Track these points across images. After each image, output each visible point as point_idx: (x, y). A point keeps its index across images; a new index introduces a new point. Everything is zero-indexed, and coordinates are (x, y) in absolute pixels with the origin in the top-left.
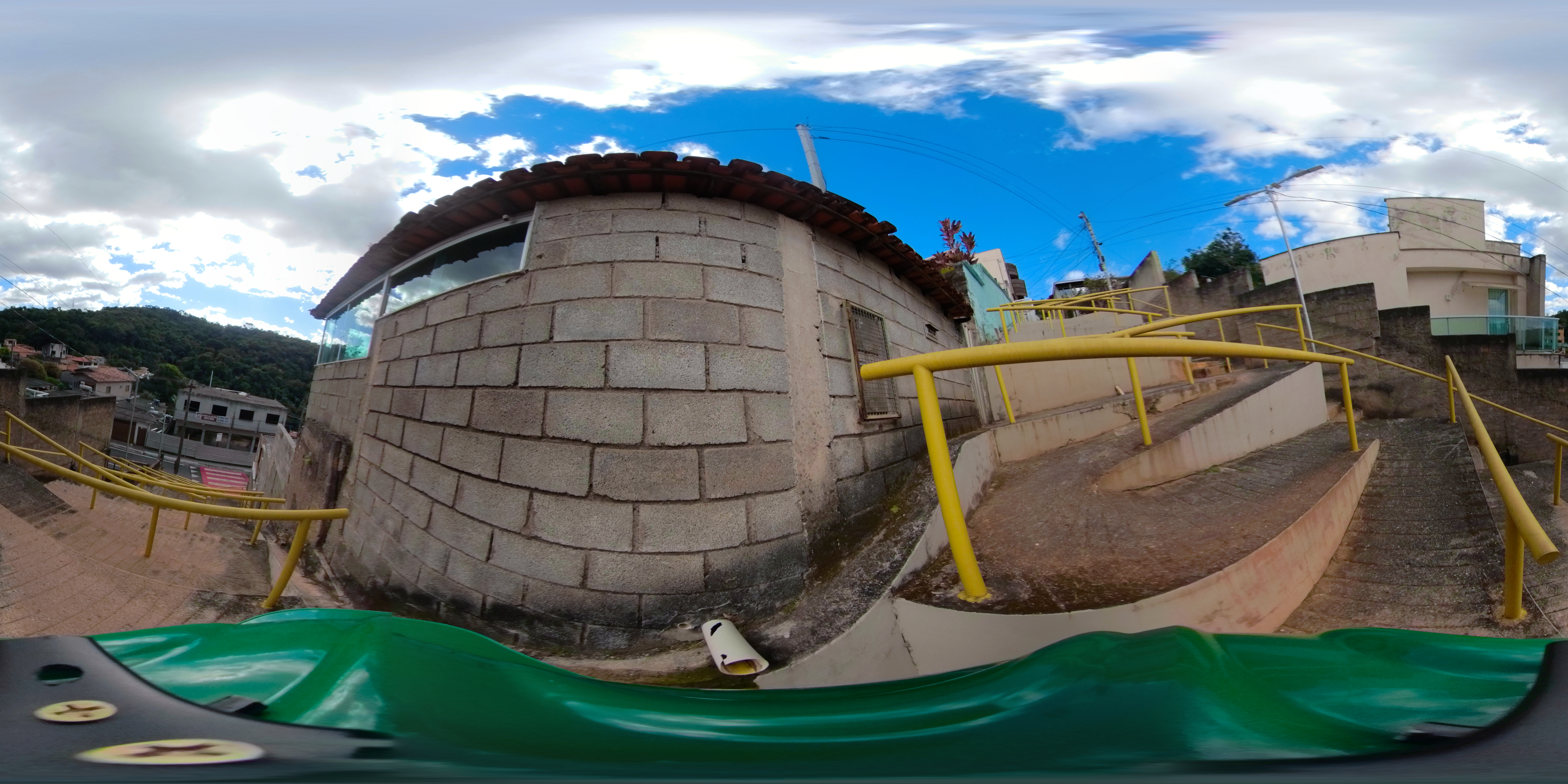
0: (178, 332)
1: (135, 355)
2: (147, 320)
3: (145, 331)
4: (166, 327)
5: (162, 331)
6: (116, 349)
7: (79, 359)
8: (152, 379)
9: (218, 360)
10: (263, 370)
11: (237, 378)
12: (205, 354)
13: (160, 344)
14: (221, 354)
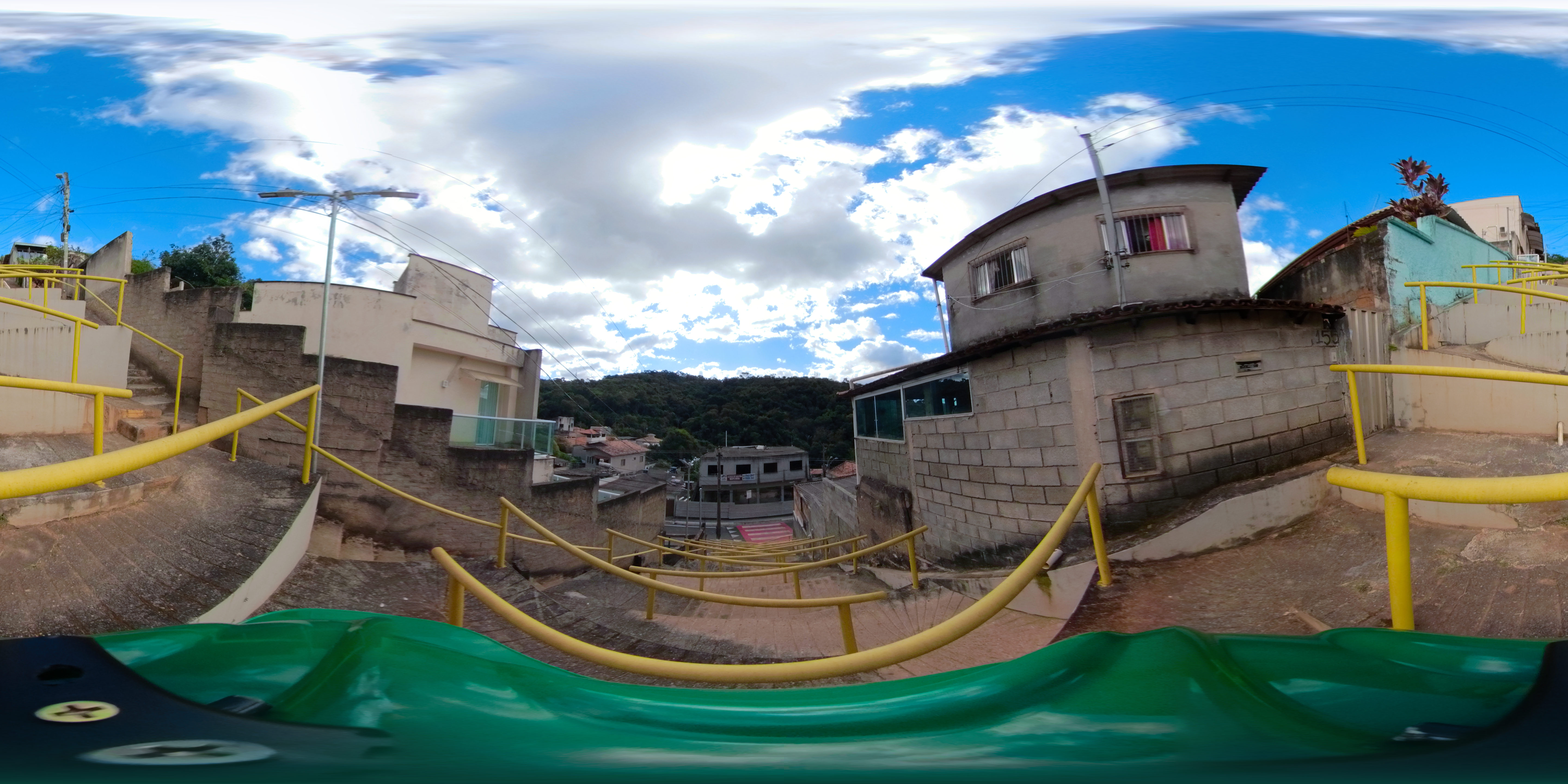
0: (678, 393)
1: (640, 422)
2: (648, 386)
3: (647, 397)
4: (666, 390)
6: (622, 418)
7: (587, 432)
8: (664, 446)
9: (723, 416)
10: (769, 416)
11: (745, 429)
12: (710, 412)
13: (664, 408)
14: (725, 409)
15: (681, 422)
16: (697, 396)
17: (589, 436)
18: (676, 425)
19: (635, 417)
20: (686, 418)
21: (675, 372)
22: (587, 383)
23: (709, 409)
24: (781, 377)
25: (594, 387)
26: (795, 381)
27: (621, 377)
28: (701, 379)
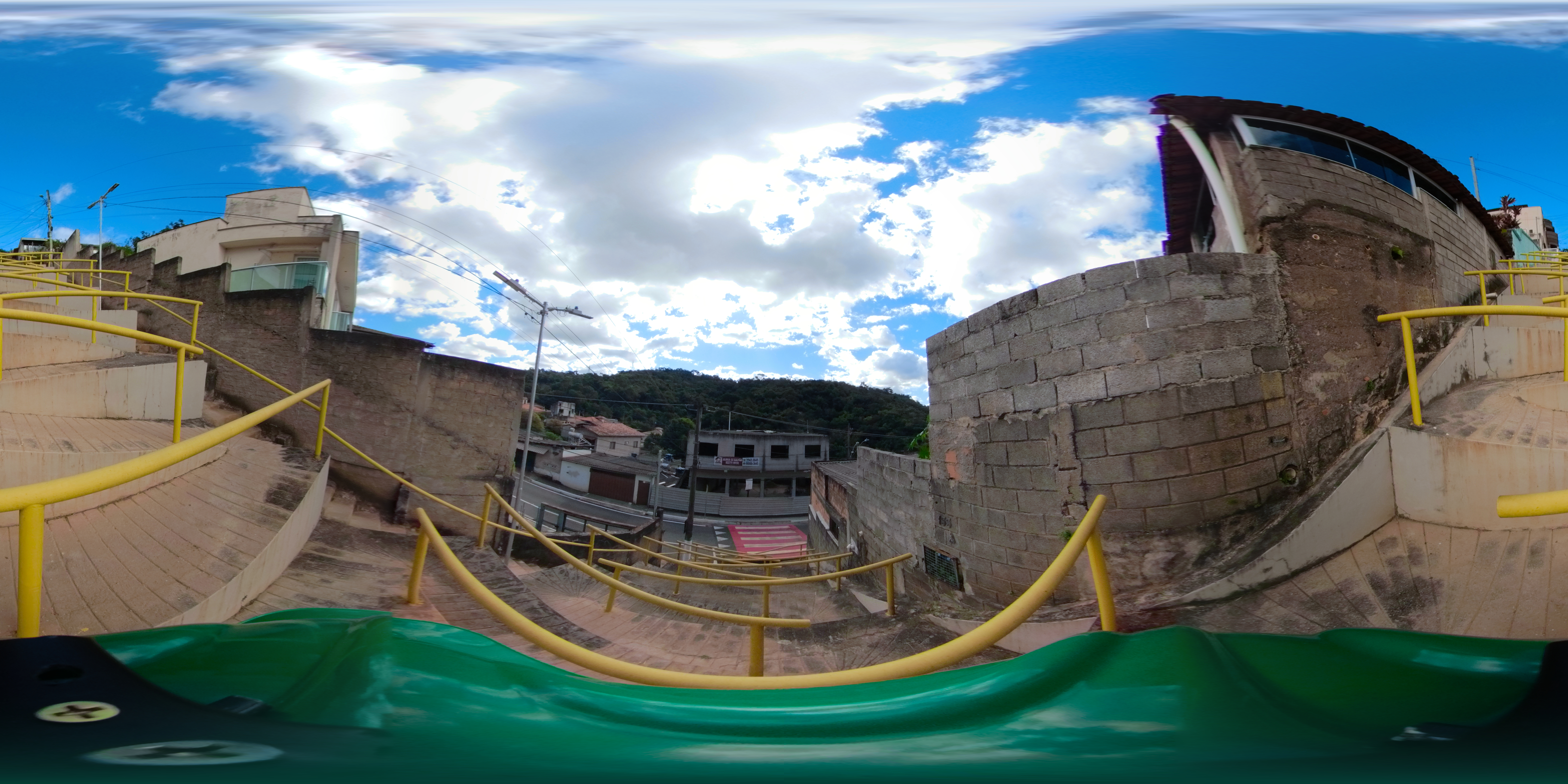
0: (692, 391)
1: (649, 416)
2: (662, 382)
3: (659, 393)
5: (676, 392)
6: (631, 411)
16: (711, 393)
19: (644, 411)
22: (600, 377)
24: (796, 380)
25: (607, 381)
28: (716, 379)
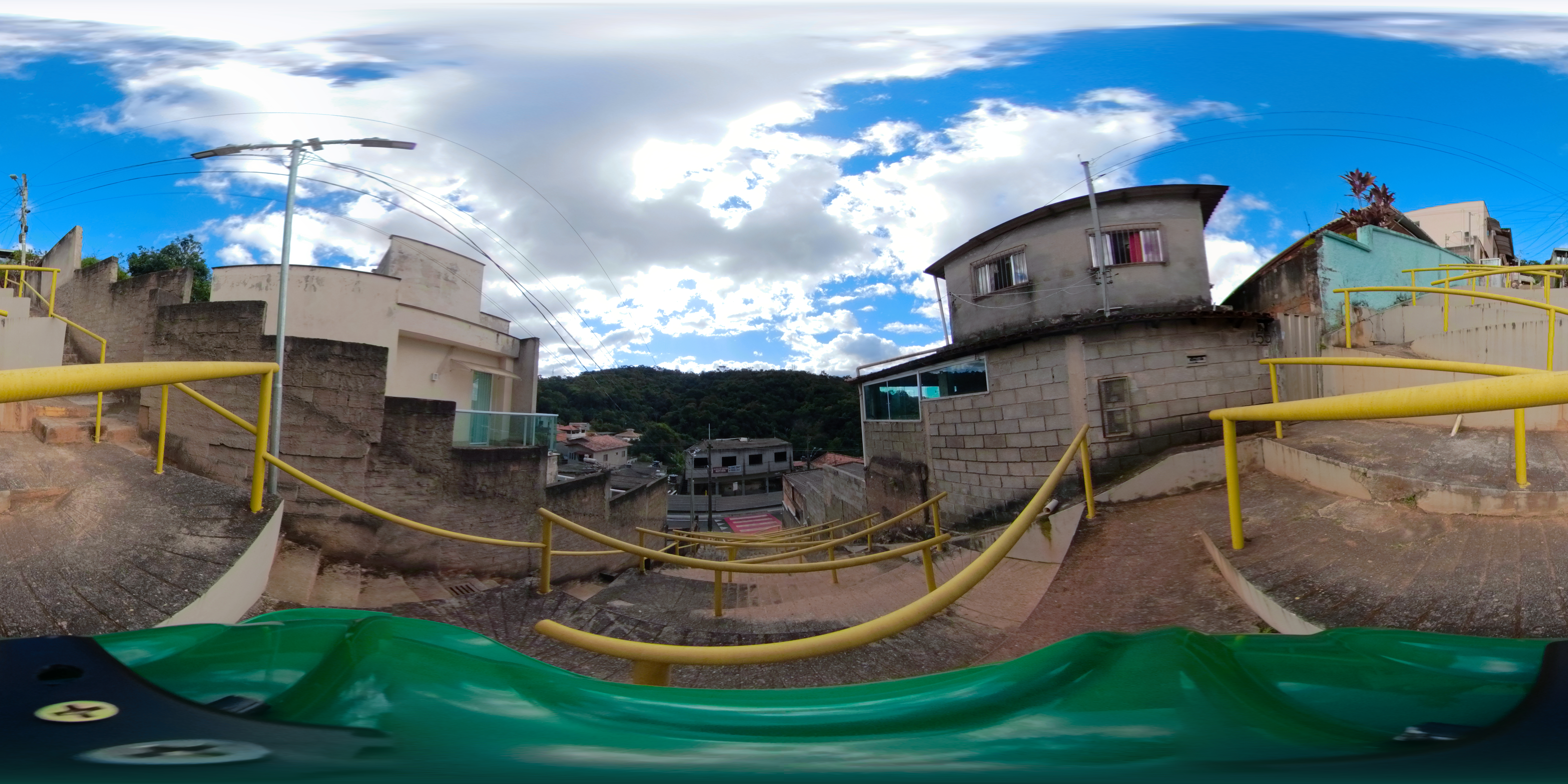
0: (656, 388)
1: (619, 417)
2: (625, 381)
4: (643, 385)
5: (641, 389)
6: (601, 413)
7: (567, 428)
8: (644, 440)
9: (702, 409)
10: (748, 409)
11: (724, 423)
12: (688, 406)
13: (641, 403)
14: (703, 402)
15: (659, 417)
16: (675, 390)
17: (569, 432)
18: (654, 419)
19: (613, 412)
20: (664, 412)
21: (652, 367)
22: (564, 380)
23: (688, 403)
24: (758, 370)
25: (572, 383)
26: (772, 373)
27: (598, 372)
28: (677, 373)
